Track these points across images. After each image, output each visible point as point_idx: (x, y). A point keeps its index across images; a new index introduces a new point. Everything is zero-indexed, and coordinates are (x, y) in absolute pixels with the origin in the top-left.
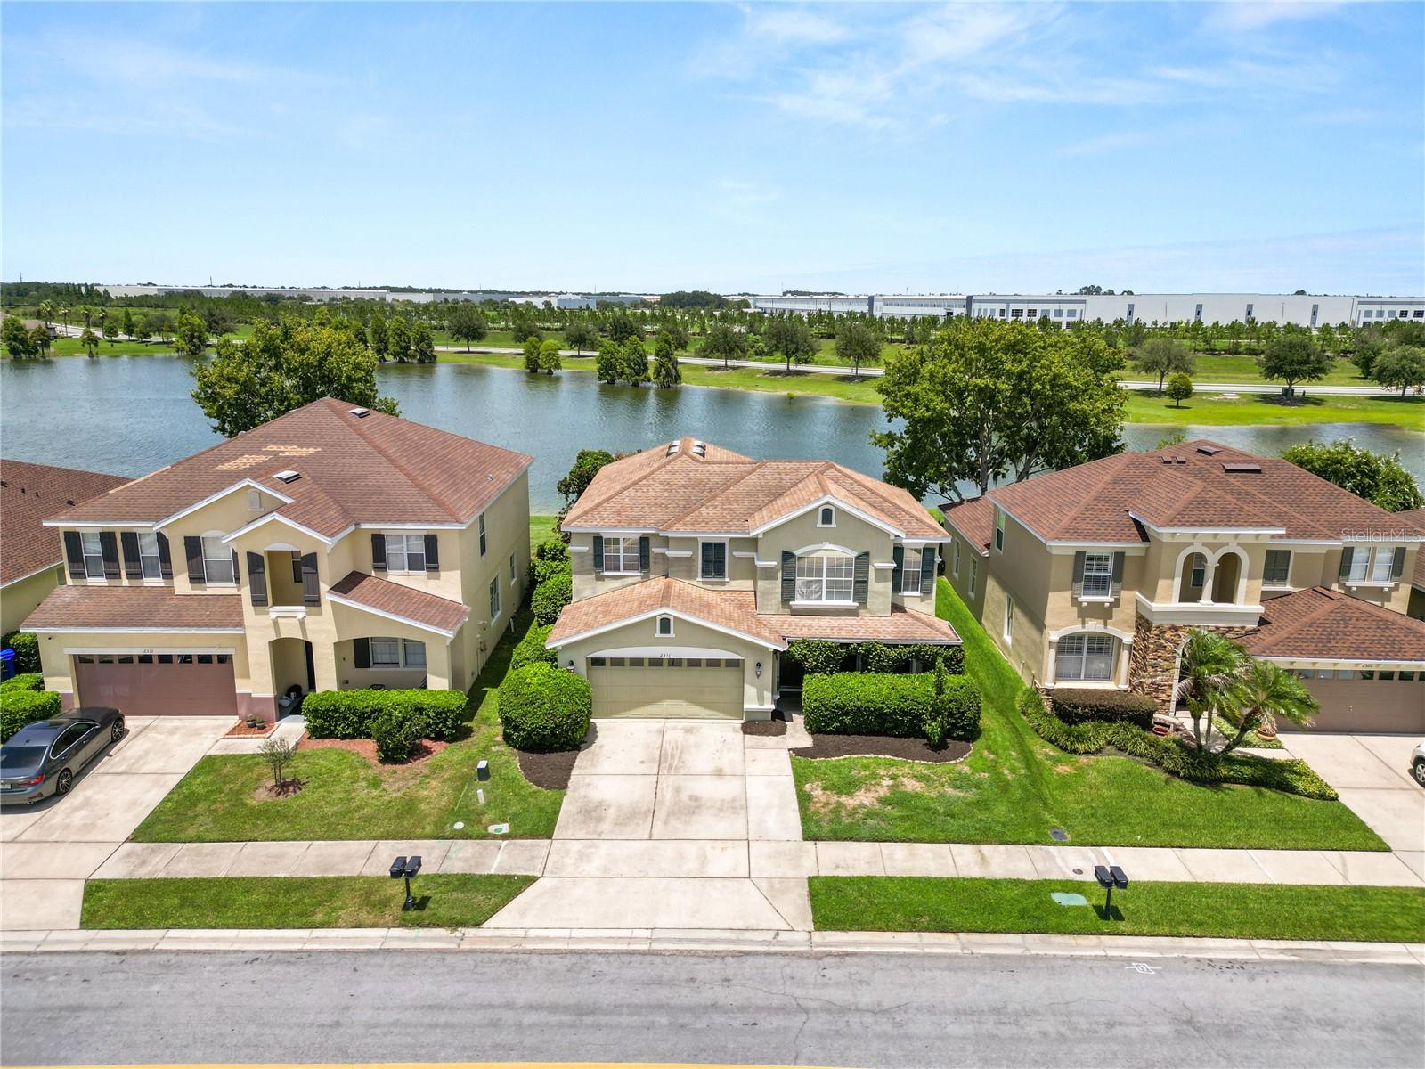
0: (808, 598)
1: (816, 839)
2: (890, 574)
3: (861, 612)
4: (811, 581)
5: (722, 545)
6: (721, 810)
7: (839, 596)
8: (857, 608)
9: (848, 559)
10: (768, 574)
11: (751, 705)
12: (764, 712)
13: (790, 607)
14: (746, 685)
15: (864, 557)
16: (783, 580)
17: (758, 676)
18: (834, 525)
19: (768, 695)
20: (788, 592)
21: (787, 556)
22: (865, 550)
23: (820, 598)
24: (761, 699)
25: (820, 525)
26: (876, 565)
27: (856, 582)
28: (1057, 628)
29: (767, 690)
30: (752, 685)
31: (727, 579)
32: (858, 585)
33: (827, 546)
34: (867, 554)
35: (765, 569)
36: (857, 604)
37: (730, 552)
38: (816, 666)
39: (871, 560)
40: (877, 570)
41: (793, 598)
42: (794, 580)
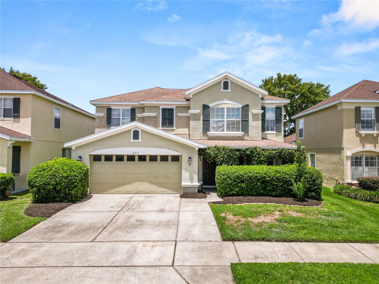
0: (217, 131)
1: (233, 240)
2: (260, 116)
3: (246, 138)
4: (218, 121)
5: (172, 110)
6: (158, 226)
7: (233, 129)
8: (244, 135)
9: (238, 109)
10: (196, 117)
11: (185, 183)
12: (193, 187)
13: (207, 135)
14: (183, 171)
15: (246, 108)
16: (204, 120)
17: (190, 164)
18: (229, 90)
19: (196, 177)
20: (206, 128)
21: (205, 107)
22: (247, 104)
23: (223, 130)
24: (192, 180)
25: (222, 90)
26: (252, 111)
27: (243, 121)
28: (349, 149)
29: (195, 174)
30: (186, 170)
31: (175, 128)
32: (244, 122)
33: (226, 101)
34: (247, 106)
35: (194, 115)
36: (243, 133)
37: (176, 114)
38: (223, 161)
39: (250, 109)
40: (253, 115)
41: (209, 130)
42: (209, 120)
